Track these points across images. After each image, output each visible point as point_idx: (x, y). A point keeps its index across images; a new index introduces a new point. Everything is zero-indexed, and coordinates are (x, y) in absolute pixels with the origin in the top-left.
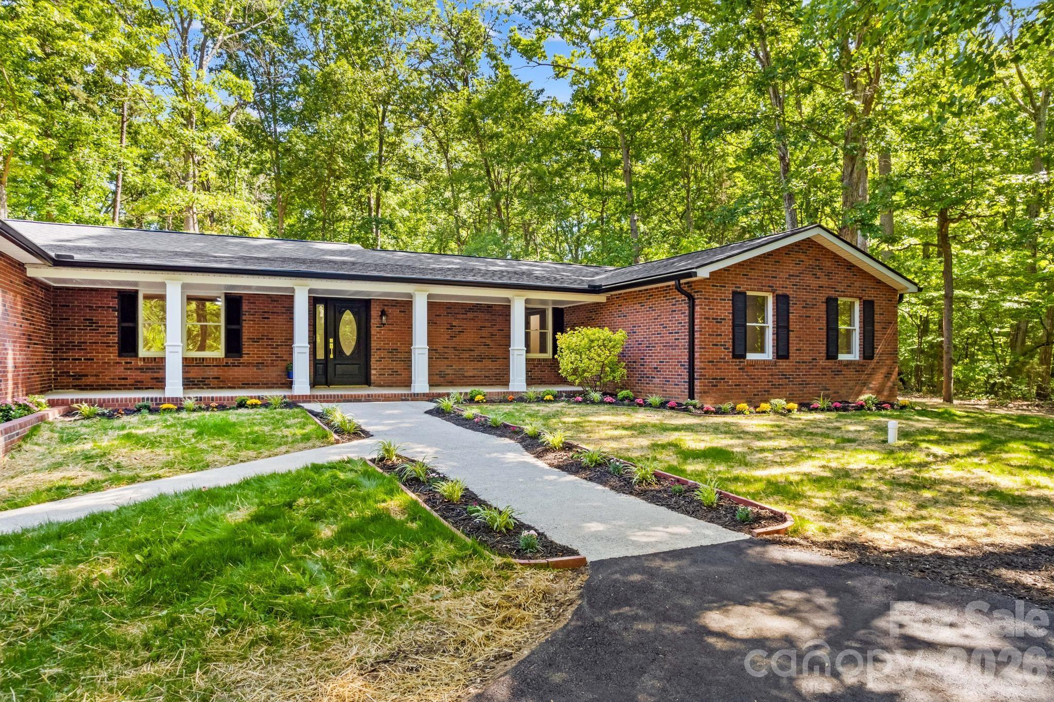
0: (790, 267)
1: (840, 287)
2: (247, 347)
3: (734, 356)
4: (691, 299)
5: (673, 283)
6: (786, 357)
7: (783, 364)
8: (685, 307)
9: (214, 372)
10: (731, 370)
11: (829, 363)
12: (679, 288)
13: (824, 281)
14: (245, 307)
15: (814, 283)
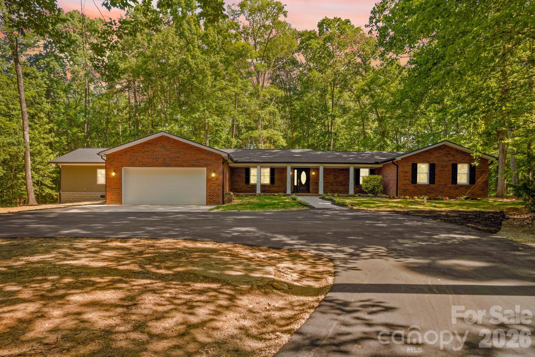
0: (437, 154)
1: (458, 160)
2: (276, 181)
3: (412, 183)
4: (398, 166)
5: (391, 162)
6: (434, 183)
7: (432, 186)
8: (396, 168)
9: (268, 189)
10: (411, 187)
11: (453, 186)
12: (393, 163)
13: (451, 158)
14: (276, 171)
15: (446, 159)
